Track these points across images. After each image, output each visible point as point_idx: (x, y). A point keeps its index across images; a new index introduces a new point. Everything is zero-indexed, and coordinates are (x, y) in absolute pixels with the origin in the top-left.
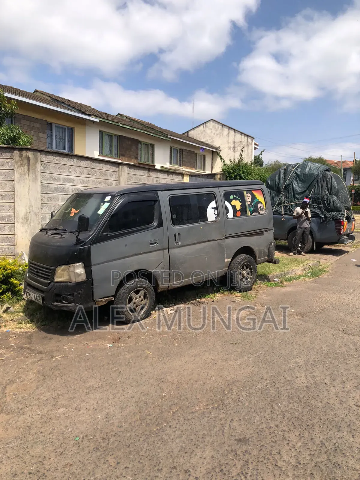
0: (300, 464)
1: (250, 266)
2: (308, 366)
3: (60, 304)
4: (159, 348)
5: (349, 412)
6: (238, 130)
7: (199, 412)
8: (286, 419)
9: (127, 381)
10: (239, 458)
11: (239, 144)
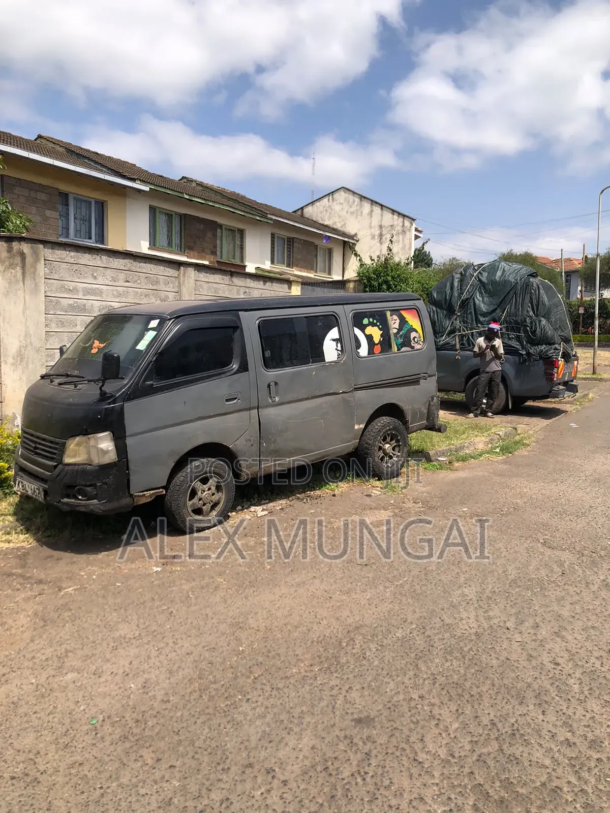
0: (454, 757)
1: (397, 437)
2: (481, 600)
3: (73, 500)
4: (238, 573)
5: (541, 673)
6: (388, 206)
7: (296, 676)
8: (437, 685)
9: (182, 628)
10: (356, 748)
11: (389, 229)
